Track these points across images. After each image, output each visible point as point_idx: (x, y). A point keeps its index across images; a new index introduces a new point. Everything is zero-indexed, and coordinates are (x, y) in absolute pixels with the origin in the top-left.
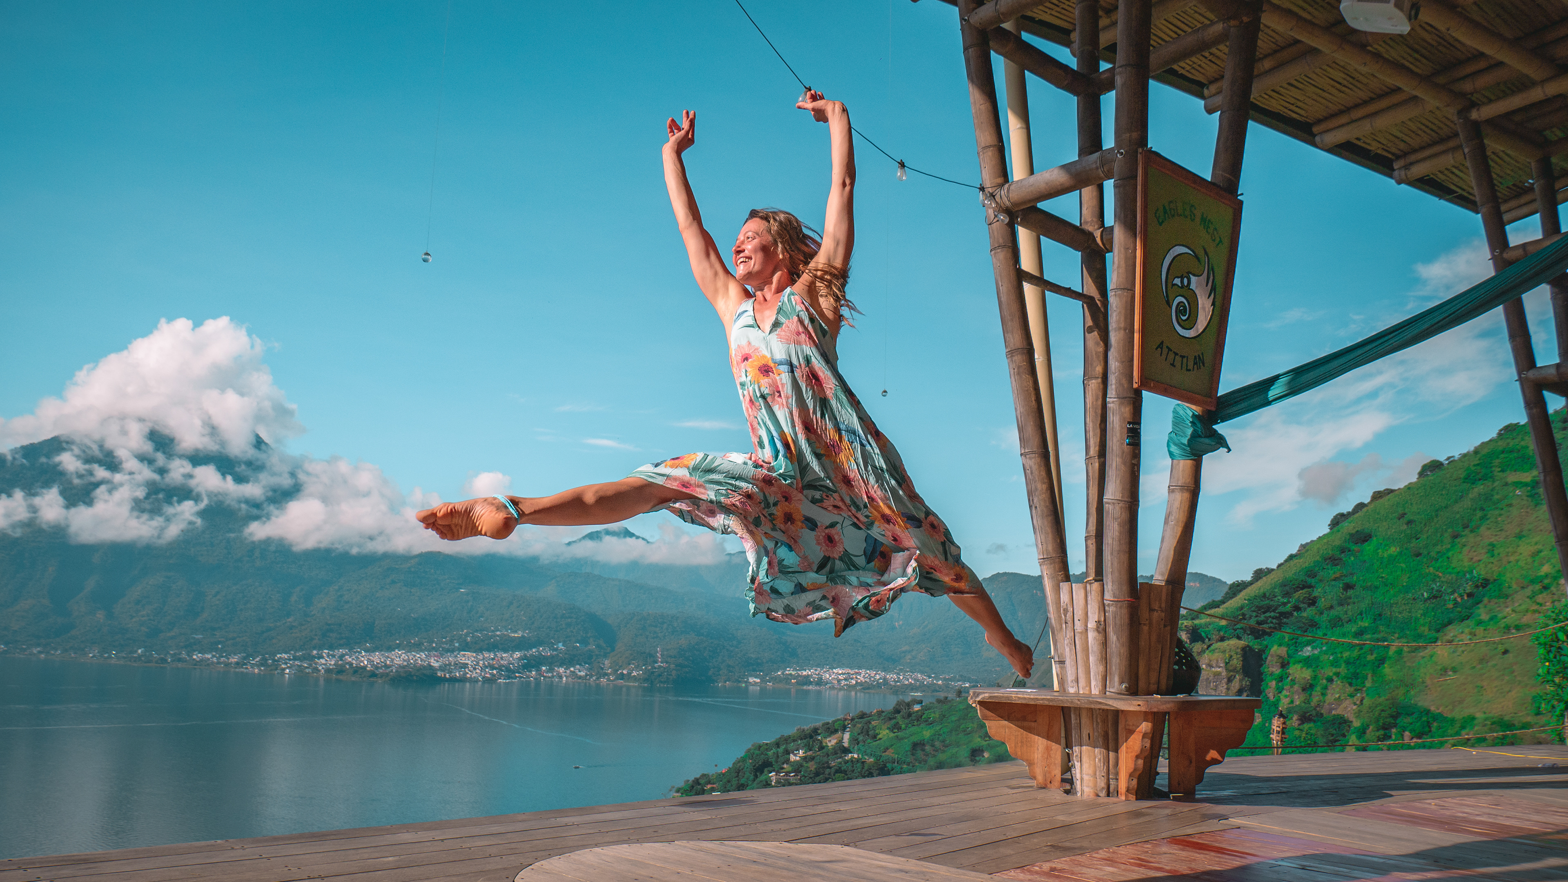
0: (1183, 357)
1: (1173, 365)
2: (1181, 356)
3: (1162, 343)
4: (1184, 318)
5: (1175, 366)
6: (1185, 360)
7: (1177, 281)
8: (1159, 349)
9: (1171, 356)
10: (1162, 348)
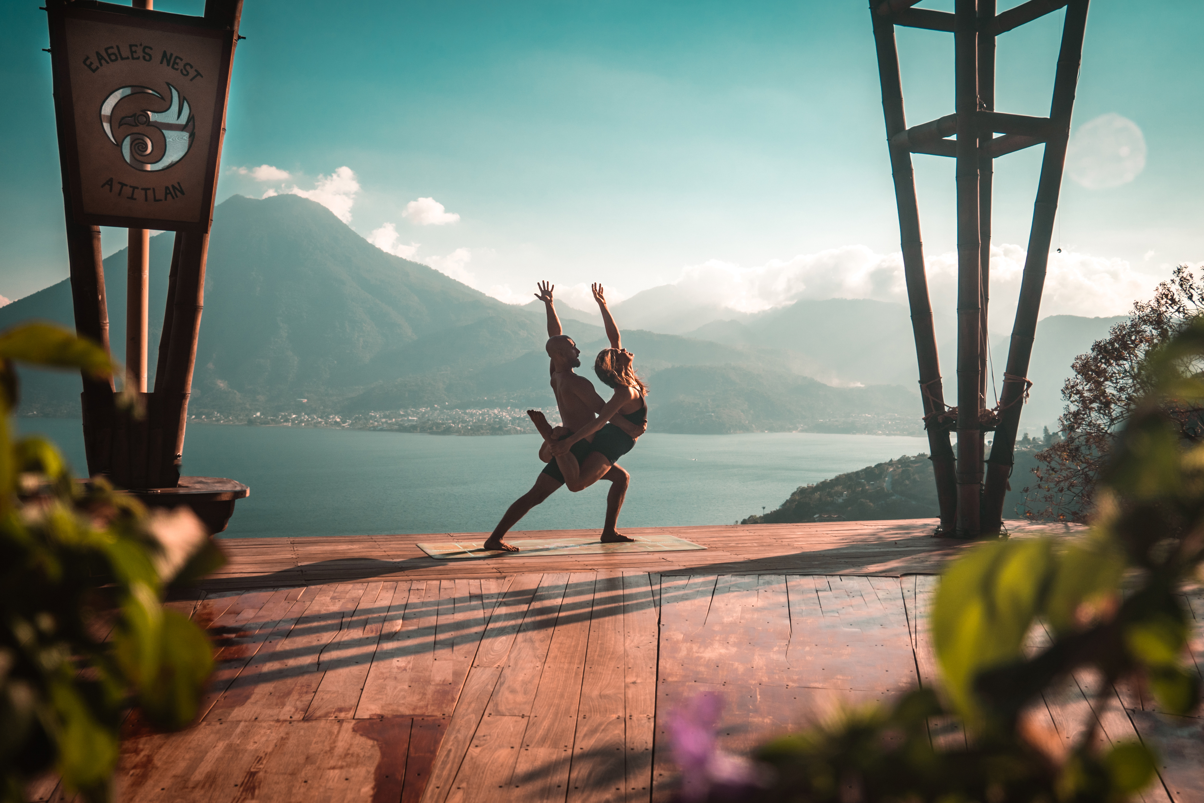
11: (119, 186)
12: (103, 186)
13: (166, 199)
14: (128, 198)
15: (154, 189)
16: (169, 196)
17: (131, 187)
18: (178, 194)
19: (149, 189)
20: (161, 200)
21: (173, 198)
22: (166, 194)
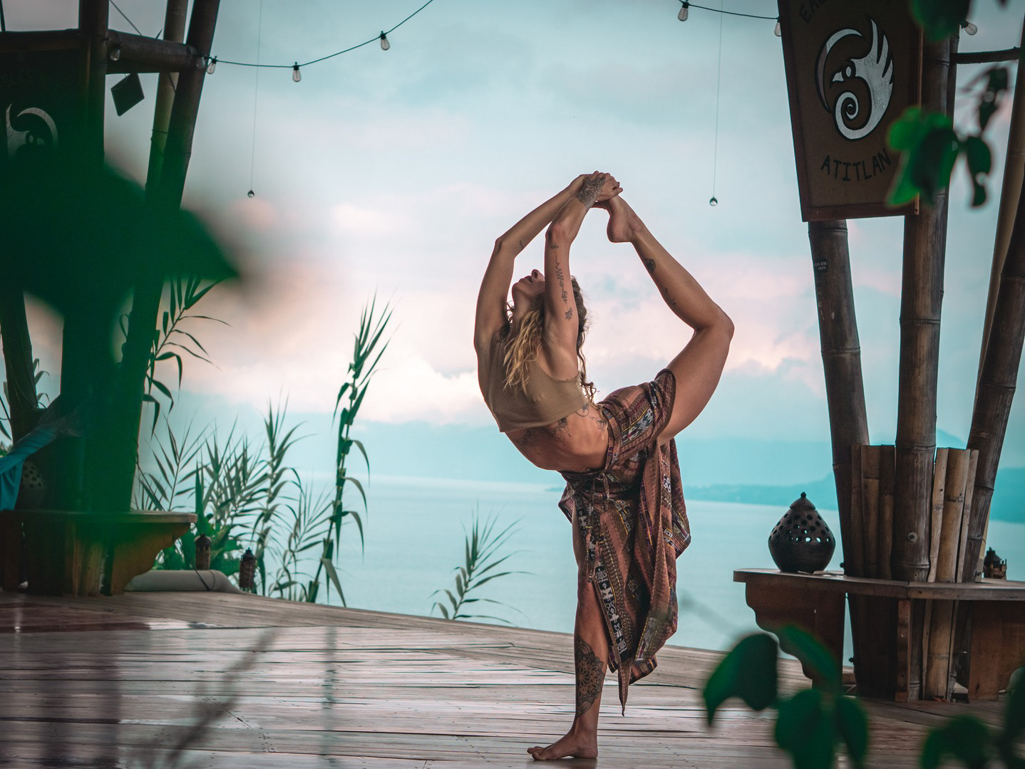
0: (856, 165)
1: (846, 179)
2: (854, 165)
3: (828, 158)
4: (851, 117)
5: (849, 180)
6: (860, 167)
7: (838, 77)
8: (826, 168)
9: (842, 168)
10: (828, 166)
11: (835, 164)
12: (822, 168)
13: (875, 175)
14: (844, 179)
15: (863, 162)
16: (877, 169)
17: (844, 164)
18: (885, 163)
19: (859, 163)
20: (871, 176)
21: (881, 171)
22: (875, 167)
